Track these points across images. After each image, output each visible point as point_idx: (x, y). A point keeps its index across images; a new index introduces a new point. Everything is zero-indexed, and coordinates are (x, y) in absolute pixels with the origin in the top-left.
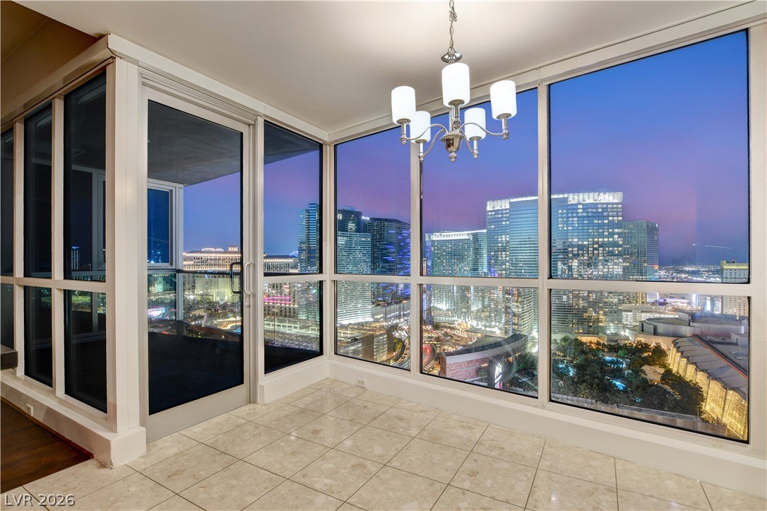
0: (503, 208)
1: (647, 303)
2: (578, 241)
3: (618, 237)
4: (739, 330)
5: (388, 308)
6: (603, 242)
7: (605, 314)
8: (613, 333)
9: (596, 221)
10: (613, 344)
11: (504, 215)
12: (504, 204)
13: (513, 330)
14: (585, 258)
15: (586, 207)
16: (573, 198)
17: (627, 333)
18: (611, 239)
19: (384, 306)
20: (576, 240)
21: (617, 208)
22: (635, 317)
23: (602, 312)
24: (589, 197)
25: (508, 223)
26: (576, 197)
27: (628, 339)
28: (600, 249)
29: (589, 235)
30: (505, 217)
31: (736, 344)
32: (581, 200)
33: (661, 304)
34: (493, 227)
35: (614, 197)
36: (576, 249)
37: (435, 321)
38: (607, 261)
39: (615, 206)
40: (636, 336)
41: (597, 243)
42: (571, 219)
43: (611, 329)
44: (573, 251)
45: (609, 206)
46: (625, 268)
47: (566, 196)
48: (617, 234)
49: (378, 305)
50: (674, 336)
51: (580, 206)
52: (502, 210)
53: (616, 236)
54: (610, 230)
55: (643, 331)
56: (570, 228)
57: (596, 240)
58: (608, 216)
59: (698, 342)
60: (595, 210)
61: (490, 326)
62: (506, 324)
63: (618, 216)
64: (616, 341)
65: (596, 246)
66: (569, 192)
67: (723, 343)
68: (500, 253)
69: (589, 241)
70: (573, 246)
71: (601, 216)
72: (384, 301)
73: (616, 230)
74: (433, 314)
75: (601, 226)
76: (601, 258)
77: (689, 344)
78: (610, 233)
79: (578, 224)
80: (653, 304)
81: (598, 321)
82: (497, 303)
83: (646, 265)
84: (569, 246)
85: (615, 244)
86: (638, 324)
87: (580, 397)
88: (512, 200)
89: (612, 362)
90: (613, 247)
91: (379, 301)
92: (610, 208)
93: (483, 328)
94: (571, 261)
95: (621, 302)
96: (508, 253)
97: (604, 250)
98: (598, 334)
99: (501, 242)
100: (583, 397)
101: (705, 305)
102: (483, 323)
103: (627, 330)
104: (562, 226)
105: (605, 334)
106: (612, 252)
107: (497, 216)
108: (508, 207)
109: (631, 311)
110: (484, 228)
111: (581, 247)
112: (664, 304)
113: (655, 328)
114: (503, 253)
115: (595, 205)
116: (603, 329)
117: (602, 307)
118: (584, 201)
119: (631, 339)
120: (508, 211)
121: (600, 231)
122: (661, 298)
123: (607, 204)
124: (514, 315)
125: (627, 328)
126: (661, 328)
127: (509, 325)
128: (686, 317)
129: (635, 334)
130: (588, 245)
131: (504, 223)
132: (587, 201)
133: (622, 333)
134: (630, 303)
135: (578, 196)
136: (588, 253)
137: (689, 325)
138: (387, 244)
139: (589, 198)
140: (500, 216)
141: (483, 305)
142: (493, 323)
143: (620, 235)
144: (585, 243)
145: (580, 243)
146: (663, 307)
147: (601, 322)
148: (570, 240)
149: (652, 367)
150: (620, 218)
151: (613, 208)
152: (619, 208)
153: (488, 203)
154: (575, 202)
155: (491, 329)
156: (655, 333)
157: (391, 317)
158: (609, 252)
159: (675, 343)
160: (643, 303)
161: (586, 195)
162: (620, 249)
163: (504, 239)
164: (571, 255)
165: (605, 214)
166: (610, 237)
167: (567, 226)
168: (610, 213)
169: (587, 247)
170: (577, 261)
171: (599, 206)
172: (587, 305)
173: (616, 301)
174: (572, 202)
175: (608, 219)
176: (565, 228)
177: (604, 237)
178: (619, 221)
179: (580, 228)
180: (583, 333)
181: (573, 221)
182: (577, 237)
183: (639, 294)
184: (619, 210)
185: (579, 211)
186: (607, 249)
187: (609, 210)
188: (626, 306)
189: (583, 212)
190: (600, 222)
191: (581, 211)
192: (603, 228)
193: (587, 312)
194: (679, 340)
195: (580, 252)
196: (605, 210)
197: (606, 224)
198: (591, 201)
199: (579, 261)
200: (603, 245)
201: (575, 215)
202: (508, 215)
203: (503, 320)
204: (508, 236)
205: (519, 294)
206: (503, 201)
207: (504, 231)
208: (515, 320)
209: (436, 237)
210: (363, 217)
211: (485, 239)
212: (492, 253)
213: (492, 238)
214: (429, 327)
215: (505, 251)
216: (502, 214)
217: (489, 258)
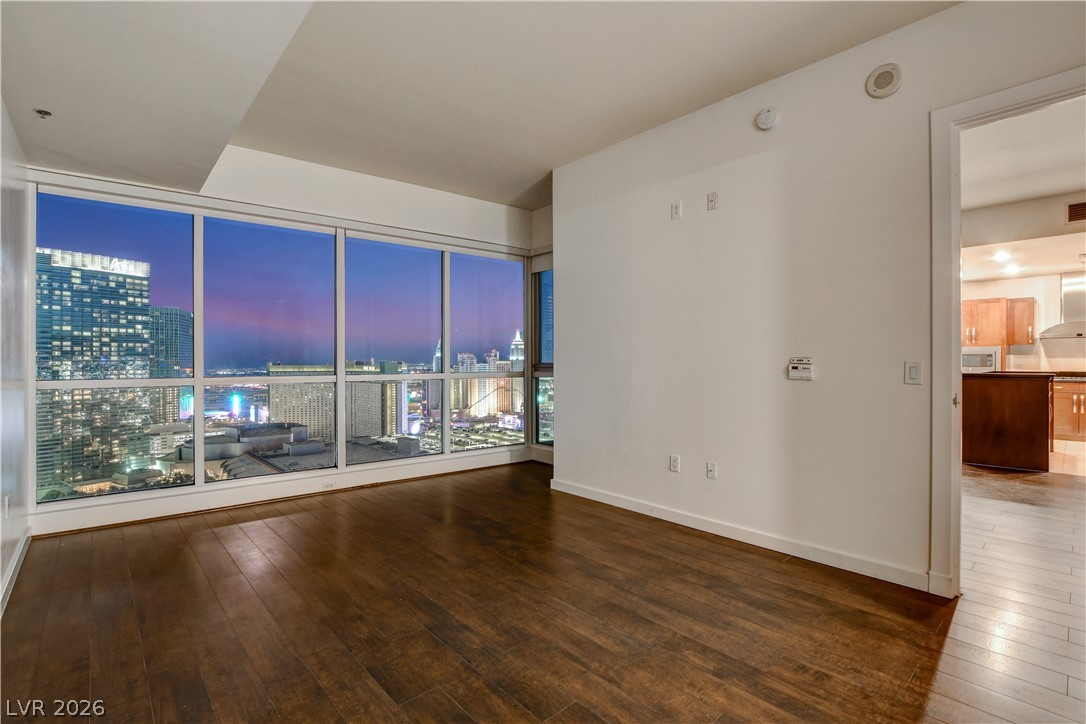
1: (181, 420)
2: (72, 331)
3: (143, 328)
4: (289, 438)
6: (119, 335)
7: (123, 444)
8: (137, 471)
9: (106, 301)
14: (86, 358)
15: (87, 276)
16: (63, 259)
17: (158, 466)
18: (131, 331)
20: (69, 328)
21: (141, 285)
22: (164, 445)
23: (116, 441)
24: (93, 261)
26: (68, 256)
27: (160, 475)
28: (113, 344)
29: (94, 322)
31: (288, 455)
32: (78, 264)
35: (135, 267)
36: (69, 343)
38: (125, 363)
39: (137, 281)
40: (172, 467)
41: (108, 335)
42: (57, 292)
43: (132, 466)
44: (62, 346)
45: (128, 280)
48: (140, 323)
50: (221, 458)
51: (78, 274)
53: (139, 327)
55: (181, 458)
56: (56, 308)
57: (106, 330)
58: (127, 295)
59: (250, 460)
60: (104, 283)
63: (141, 296)
64: (143, 481)
65: (106, 340)
67: (276, 456)
69: (92, 332)
70: (62, 339)
71: (113, 294)
73: (140, 318)
75: (116, 309)
76: (113, 358)
77: (240, 464)
78: (129, 322)
79: (72, 301)
80: (189, 420)
81: (111, 455)
83: (176, 368)
84: (54, 338)
85: (137, 338)
86: (173, 450)
90: (135, 342)
92: (130, 284)
94: (58, 363)
95: (145, 423)
97: (120, 346)
98: (111, 476)
101: (247, 415)
103: (158, 462)
105: (123, 473)
106: (133, 349)
109: (158, 434)
111: (76, 341)
115: (105, 276)
116: (119, 467)
117: (116, 434)
118: (83, 265)
119: (164, 472)
121: (113, 316)
123: (125, 277)
125: (158, 459)
128: (235, 432)
129: (171, 465)
130: (92, 337)
132: (90, 267)
133: (150, 467)
134: (155, 422)
135: (73, 256)
136: (92, 351)
137: (239, 441)
139: (95, 263)
143: (145, 324)
144: (85, 334)
145: (76, 333)
147: (114, 457)
148: (56, 328)
150: (146, 301)
151: (134, 284)
152: (144, 285)
154: (67, 264)
158: (128, 349)
159: (225, 467)
160: (175, 421)
161: (88, 258)
162: (145, 345)
164: (58, 353)
165: (121, 291)
166: (131, 327)
167: (51, 303)
168: (129, 292)
169: (90, 340)
170: (70, 363)
171: (111, 278)
172: (88, 433)
173: (138, 422)
174: (61, 264)
175: (126, 300)
176: (46, 307)
177: (120, 326)
178: (144, 305)
179: (76, 309)
180: (84, 480)
181: (62, 295)
182: (71, 323)
183: (169, 408)
184: (144, 288)
185: (74, 280)
186: (124, 345)
187: (128, 287)
188: (152, 428)
189: (83, 283)
190: (112, 302)
191: (78, 281)
192: (118, 313)
193: (89, 445)
194: (229, 462)
195: (76, 348)
196: (120, 285)
197: (122, 308)
198: (98, 268)
199: (75, 363)
200: (118, 339)
201: (65, 286)
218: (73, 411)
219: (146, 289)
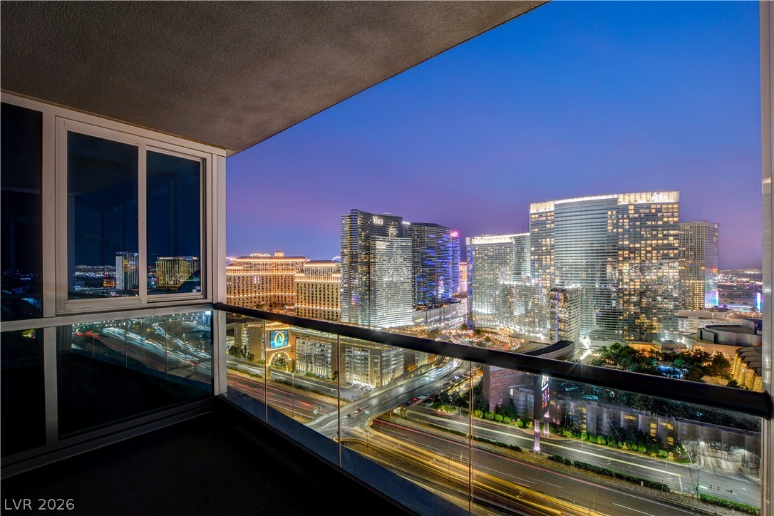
0: (547, 210)
1: (705, 309)
2: (629, 244)
3: (675, 239)
5: (429, 312)
6: (658, 245)
7: (659, 320)
8: (668, 341)
9: (649, 223)
10: (668, 352)
11: (549, 218)
12: (549, 206)
13: (559, 336)
14: (637, 261)
15: (638, 208)
16: (624, 199)
17: (684, 341)
18: (665, 242)
19: (425, 311)
20: (627, 243)
21: (673, 208)
22: (692, 326)
23: (655, 318)
24: (641, 197)
25: (553, 225)
26: (627, 197)
27: (685, 348)
28: (653, 252)
29: (642, 238)
30: (550, 220)
32: (632, 201)
33: (721, 310)
34: (537, 230)
35: (668, 196)
36: (627, 252)
37: (476, 325)
38: (661, 264)
39: (670, 206)
40: (694, 344)
41: (651, 245)
42: (621, 221)
43: (666, 337)
44: (623, 254)
45: (664, 206)
46: (680, 272)
47: (616, 196)
48: (672, 235)
49: (418, 309)
50: (738, 344)
51: (632, 207)
52: (547, 212)
53: (671, 238)
54: (665, 232)
55: (701, 338)
56: (620, 230)
57: (649, 242)
58: (663, 217)
60: (647, 211)
61: (533, 332)
62: (551, 330)
63: (673, 216)
64: (672, 349)
65: (649, 249)
66: (618, 193)
68: (544, 257)
69: (641, 244)
70: (624, 249)
71: (653, 217)
72: (425, 305)
73: (672, 232)
74: (474, 319)
75: (654, 228)
76: (653, 261)
77: (756, 354)
78: (664, 235)
79: (629, 225)
80: (712, 310)
81: (651, 327)
82: (541, 308)
83: (703, 268)
84: (619, 249)
85: (670, 247)
86: (696, 331)
87: (634, 408)
88: (557, 202)
89: (668, 372)
90: (669, 249)
91: (419, 305)
92: (665, 209)
93: (527, 334)
94: (621, 265)
95: (677, 308)
96: (552, 257)
97: (658, 253)
98: (651, 342)
99: (546, 246)
100: (637, 409)
102: (526, 329)
103: (683, 338)
104: (611, 228)
105: (659, 341)
106: (667, 255)
107: (541, 219)
108: (553, 209)
109: (687, 317)
110: (528, 232)
111: (632, 251)
112: (725, 310)
113: (716, 336)
114: (548, 257)
115: (648, 206)
116: (656, 337)
117: (655, 313)
118: (635, 201)
119: (688, 347)
120: (553, 214)
121: (654, 232)
122: (720, 304)
123: (662, 204)
124: (560, 320)
125: (684, 335)
126: (723, 335)
127: (554, 330)
128: (752, 324)
129: (693, 342)
130: (641, 247)
131: (548, 226)
132: (639, 202)
133: (678, 341)
134: (686, 309)
135: (629, 196)
136: (640, 257)
137: (755, 333)
138: (427, 249)
139: (642, 199)
140: (544, 218)
141: (526, 310)
142: (537, 329)
143: (676, 237)
144: (637, 245)
145: (631, 245)
146: (724, 314)
147: (655, 329)
148: (620, 243)
149: (714, 378)
150: (676, 219)
151: (668, 208)
152: (675, 208)
153: (531, 206)
154: (626, 202)
155: (535, 335)
156: (716, 341)
157: (431, 322)
158: (664, 254)
159: (740, 354)
160: (700, 309)
161: (638, 195)
162: (676, 252)
163: (549, 243)
164: (621, 259)
165: (659, 215)
166: (665, 239)
167: (617, 228)
168: (665, 214)
169: (639, 249)
170: (627, 265)
171: (652, 207)
172: (638, 311)
173: (671, 307)
174: (623, 203)
175: (662, 220)
176: (615, 230)
177: (658, 239)
178: (675, 222)
179: (631, 230)
180: (635, 340)
181: (623, 222)
182: (629, 239)
183: (697, 299)
184: (675, 210)
185: (630, 212)
186: (661, 252)
187: (663, 211)
188: (682, 312)
189: (635, 213)
190: (653, 223)
191: (633, 212)
192: (657, 230)
193: (638, 318)
194: (744, 349)
195: (631, 255)
196: (659, 210)
197: (660, 226)
198: (644, 201)
199: (630, 264)
200: (657, 248)
201: (625, 216)
202: (553, 218)
203: (549, 326)
204: (553, 239)
205: (566, 299)
206: (548, 203)
207: (549, 234)
208: (561, 326)
209: (478, 241)
210: (404, 222)
211: (528, 242)
212: (536, 257)
213: (535, 241)
214: (470, 332)
215: (550, 255)
216: (547, 216)
217: (533, 262)
218: (630, 295)
219: (676, 210)
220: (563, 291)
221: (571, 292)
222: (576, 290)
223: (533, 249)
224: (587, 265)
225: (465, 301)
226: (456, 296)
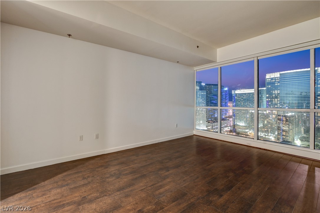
0: (276, 77)
5: (214, 124)
11: (276, 80)
12: (277, 75)
13: (283, 138)
19: (212, 123)
25: (279, 84)
30: (277, 81)
34: (270, 86)
37: (237, 131)
42: (319, 81)
49: (209, 122)
52: (275, 78)
61: (268, 135)
62: (278, 135)
68: (273, 99)
72: (212, 121)
74: (236, 128)
82: (272, 124)
84: (318, 96)
88: (281, 73)
91: (209, 121)
93: (264, 136)
96: (278, 99)
99: (275, 94)
102: (264, 134)
107: (272, 81)
108: (279, 76)
110: (265, 87)
114: (276, 99)
120: (279, 78)
124: (283, 131)
127: (280, 136)
131: (276, 84)
138: (213, 96)
140: (274, 81)
141: (263, 124)
142: (270, 134)
148: (318, 92)
153: (267, 75)
155: (268, 137)
157: (215, 128)
163: (276, 92)
164: (319, 100)
167: (317, 85)
202: (279, 80)
203: (276, 133)
204: (279, 91)
205: (287, 121)
206: (276, 73)
207: (276, 88)
208: (284, 133)
209: (238, 92)
210: (202, 84)
211: (265, 92)
212: (269, 100)
213: (269, 92)
214: (234, 134)
215: (277, 98)
216: (275, 80)
217: (268, 102)
220: (285, 116)
221: (290, 117)
222: (292, 116)
223: (268, 96)
224: (298, 104)
225: (231, 119)
226: (226, 117)
